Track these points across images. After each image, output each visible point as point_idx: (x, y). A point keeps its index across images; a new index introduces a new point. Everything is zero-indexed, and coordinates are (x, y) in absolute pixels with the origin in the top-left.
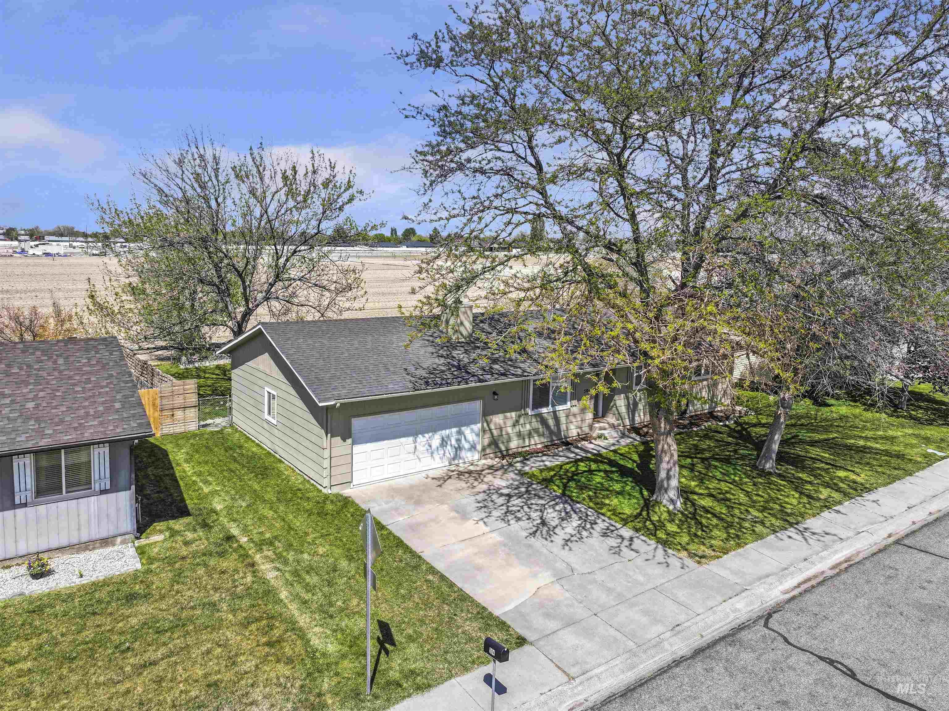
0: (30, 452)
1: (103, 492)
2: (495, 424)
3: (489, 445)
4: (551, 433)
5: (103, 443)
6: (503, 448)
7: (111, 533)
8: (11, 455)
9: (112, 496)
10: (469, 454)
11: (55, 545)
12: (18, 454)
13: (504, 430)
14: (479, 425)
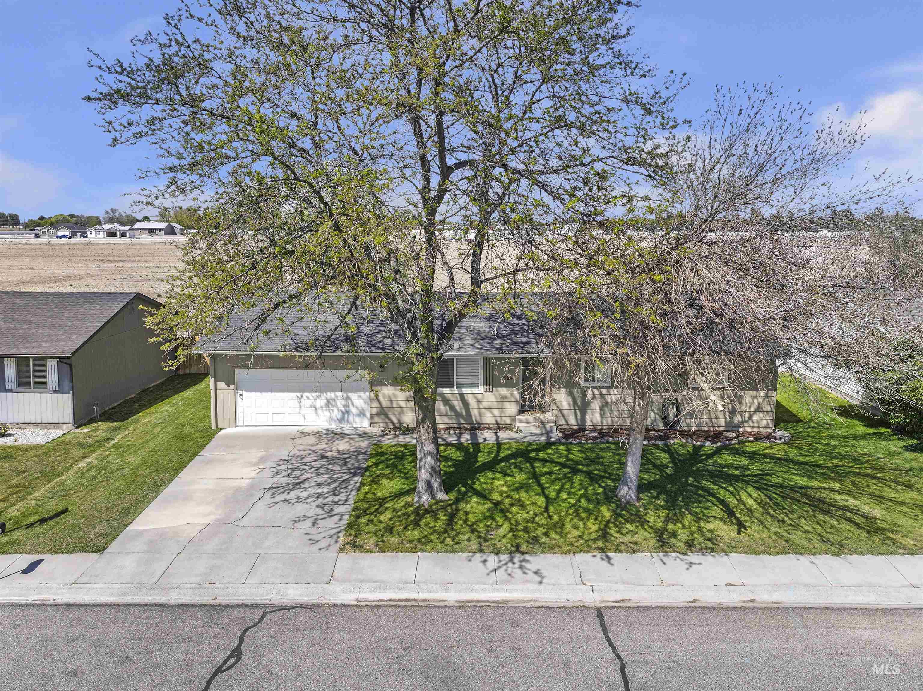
0: (13, 357)
1: (55, 392)
2: (384, 396)
3: (378, 414)
4: (458, 415)
5: (54, 358)
6: (395, 421)
7: (61, 421)
8: (4, 357)
9: (60, 395)
10: (357, 419)
11: (28, 421)
12: (7, 357)
13: (395, 402)
14: (368, 394)
